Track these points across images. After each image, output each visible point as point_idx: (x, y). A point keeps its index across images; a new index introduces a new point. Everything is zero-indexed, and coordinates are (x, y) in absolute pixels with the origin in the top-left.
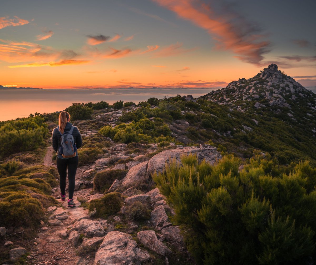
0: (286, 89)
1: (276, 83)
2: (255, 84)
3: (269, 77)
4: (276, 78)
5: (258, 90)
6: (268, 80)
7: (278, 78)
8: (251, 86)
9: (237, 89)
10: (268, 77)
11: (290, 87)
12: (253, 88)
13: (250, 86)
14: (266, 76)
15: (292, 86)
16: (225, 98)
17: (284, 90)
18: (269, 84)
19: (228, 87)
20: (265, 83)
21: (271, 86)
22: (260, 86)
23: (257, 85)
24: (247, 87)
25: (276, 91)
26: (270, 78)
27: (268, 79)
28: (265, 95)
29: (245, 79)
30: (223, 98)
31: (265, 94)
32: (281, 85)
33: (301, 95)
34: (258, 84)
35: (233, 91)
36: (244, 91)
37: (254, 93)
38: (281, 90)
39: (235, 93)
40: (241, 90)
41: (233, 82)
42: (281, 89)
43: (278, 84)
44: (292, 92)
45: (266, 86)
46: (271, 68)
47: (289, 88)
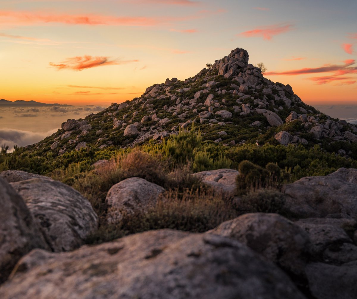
0: (276, 99)
1: (254, 86)
2: (213, 88)
3: (237, 75)
4: (252, 76)
5: (224, 100)
6: (238, 80)
7: (256, 76)
8: (205, 91)
9: (176, 99)
10: (235, 74)
11: (280, 94)
12: (211, 96)
13: (202, 92)
14: (231, 71)
15: (283, 92)
16: (154, 117)
17: (273, 101)
18: (242, 87)
19: (146, 96)
20: (232, 85)
21: (245, 93)
22: (224, 92)
23: (218, 90)
24: (198, 95)
25: (260, 103)
26: (240, 75)
27: (236, 79)
28: (242, 111)
29: (178, 80)
30: (149, 119)
31: (241, 108)
32: (264, 90)
33: (302, 111)
34: (218, 87)
35: (169, 103)
36: (193, 102)
37: (216, 106)
38: (267, 101)
39: (172, 107)
40: (185, 101)
41: (154, 86)
42: (267, 98)
43: (258, 87)
44: (287, 104)
45: (237, 92)
46: (236, 56)
47: (279, 96)
